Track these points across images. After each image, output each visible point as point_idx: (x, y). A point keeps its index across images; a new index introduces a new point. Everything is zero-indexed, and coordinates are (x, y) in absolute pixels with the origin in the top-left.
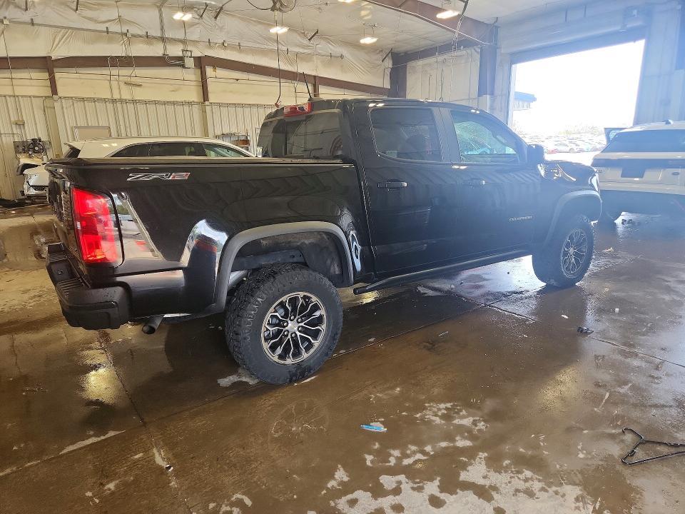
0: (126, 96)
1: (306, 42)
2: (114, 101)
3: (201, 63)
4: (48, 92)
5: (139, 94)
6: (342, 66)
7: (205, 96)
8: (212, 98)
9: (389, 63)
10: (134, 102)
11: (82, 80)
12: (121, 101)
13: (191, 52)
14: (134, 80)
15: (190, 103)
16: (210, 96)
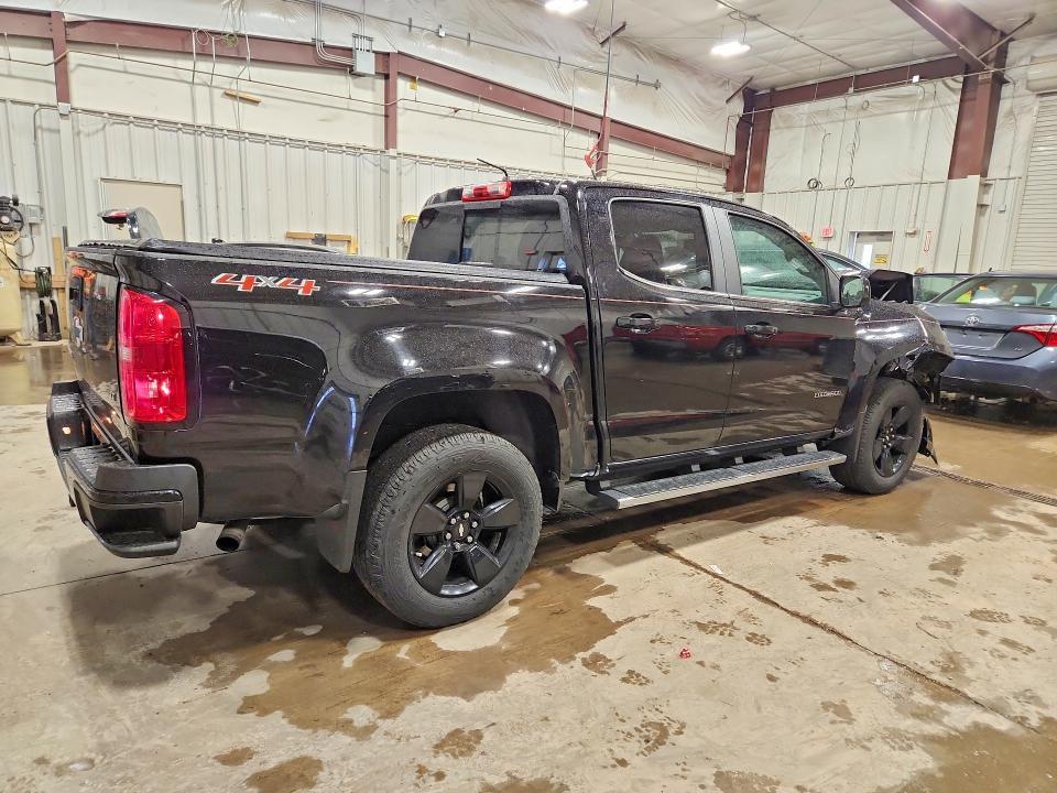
0: (225, 121)
1: (595, 47)
2: (195, 129)
3: (389, 67)
4: (49, 94)
5: (251, 119)
6: (655, 104)
7: (390, 138)
8: (404, 143)
9: (738, 107)
10: (239, 135)
11: (131, 77)
12: (213, 131)
13: (370, 40)
14: (244, 88)
15: (355, 150)
16: (400, 138)
